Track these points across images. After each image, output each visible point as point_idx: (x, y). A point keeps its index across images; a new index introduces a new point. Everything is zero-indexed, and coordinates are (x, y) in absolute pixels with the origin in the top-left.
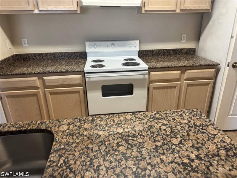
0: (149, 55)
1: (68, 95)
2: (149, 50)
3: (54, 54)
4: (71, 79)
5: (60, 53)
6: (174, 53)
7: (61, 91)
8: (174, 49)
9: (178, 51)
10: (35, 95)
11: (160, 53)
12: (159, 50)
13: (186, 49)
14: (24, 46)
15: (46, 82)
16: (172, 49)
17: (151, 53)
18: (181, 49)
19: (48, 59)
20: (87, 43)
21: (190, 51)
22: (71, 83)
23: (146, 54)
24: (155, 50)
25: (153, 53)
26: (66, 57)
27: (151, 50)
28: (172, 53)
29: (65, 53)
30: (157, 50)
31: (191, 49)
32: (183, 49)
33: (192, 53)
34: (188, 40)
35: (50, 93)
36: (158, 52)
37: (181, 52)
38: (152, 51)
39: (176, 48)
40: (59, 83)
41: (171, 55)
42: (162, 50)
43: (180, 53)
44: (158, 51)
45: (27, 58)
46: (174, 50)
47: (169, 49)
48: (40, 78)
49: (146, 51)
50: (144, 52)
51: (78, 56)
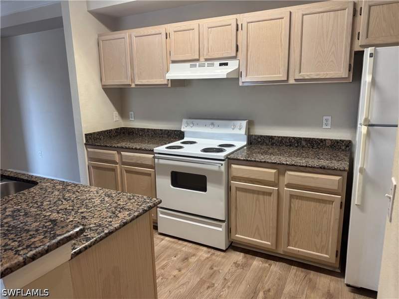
0: (266, 143)
1: (141, 177)
2: (267, 136)
3: (154, 130)
4: (143, 158)
5: (161, 130)
6: (309, 145)
7: (134, 170)
8: (308, 138)
9: (315, 141)
10: (113, 170)
11: (284, 142)
12: (281, 137)
13: (331, 140)
14: (131, 119)
15: (123, 157)
16: (304, 138)
17: (269, 141)
18: (321, 139)
19: (149, 135)
20: (184, 121)
21: (339, 144)
22: (144, 163)
23: (262, 141)
24: (275, 136)
25: (273, 141)
26: (166, 136)
27: (269, 136)
28: (304, 144)
29: (165, 130)
30: (279, 137)
31: (342, 141)
32: (325, 140)
33: (344, 148)
34: (335, 126)
35: (126, 171)
36: (281, 141)
37: (321, 144)
38: (272, 138)
39: (312, 137)
40: (133, 161)
41: (303, 147)
42: (287, 137)
43: (319, 147)
44: (280, 139)
45: (131, 132)
46: (309, 141)
47: (298, 138)
48: (119, 153)
49: (261, 136)
50: (258, 138)
51: (177, 135)
